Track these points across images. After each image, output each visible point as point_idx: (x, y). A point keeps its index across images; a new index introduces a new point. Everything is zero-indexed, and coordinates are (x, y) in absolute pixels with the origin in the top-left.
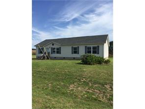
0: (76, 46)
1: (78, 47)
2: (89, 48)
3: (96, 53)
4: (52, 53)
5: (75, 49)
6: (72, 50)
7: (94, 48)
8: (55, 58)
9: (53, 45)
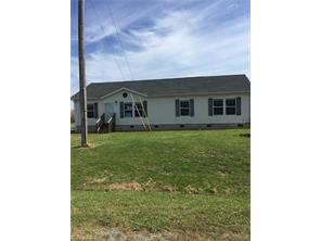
0: (188, 99)
1: (192, 101)
2: (219, 103)
3: (234, 113)
4: (122, 117)
5: (185, 104)
6: (177, 108)
7: (230, 102)
8: (132, 128)
9: (125, 95)
